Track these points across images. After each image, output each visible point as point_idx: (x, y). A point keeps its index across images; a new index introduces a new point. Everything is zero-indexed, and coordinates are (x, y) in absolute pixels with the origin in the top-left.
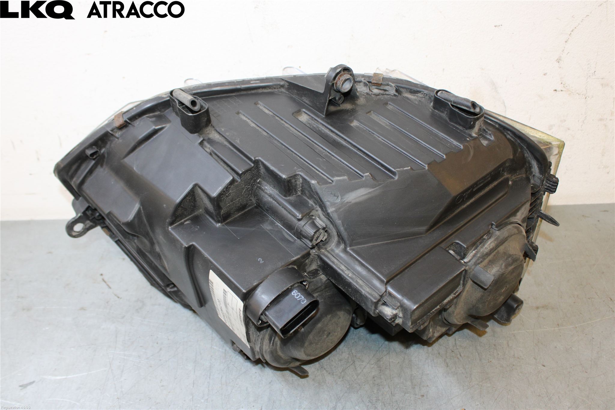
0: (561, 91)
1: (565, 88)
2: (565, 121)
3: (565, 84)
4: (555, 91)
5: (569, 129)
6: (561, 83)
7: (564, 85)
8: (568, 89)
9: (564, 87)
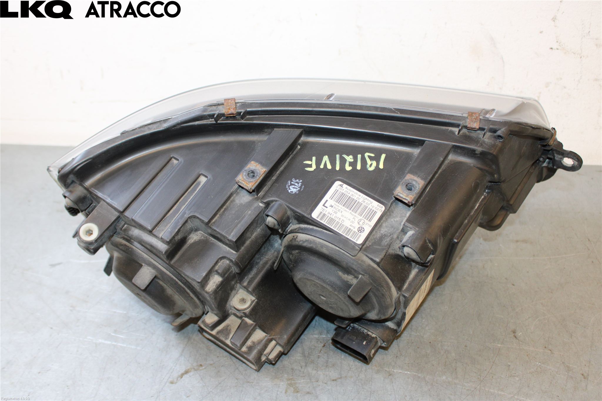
0: (557, 49)
1: (561, 46)
2: (561, 79)
3: (561, 43)
4: (551, 49)
5: (565, 88)
6: (557, 42)
7: (559, 43)
8: (563, 48)
9: (559, 45)
